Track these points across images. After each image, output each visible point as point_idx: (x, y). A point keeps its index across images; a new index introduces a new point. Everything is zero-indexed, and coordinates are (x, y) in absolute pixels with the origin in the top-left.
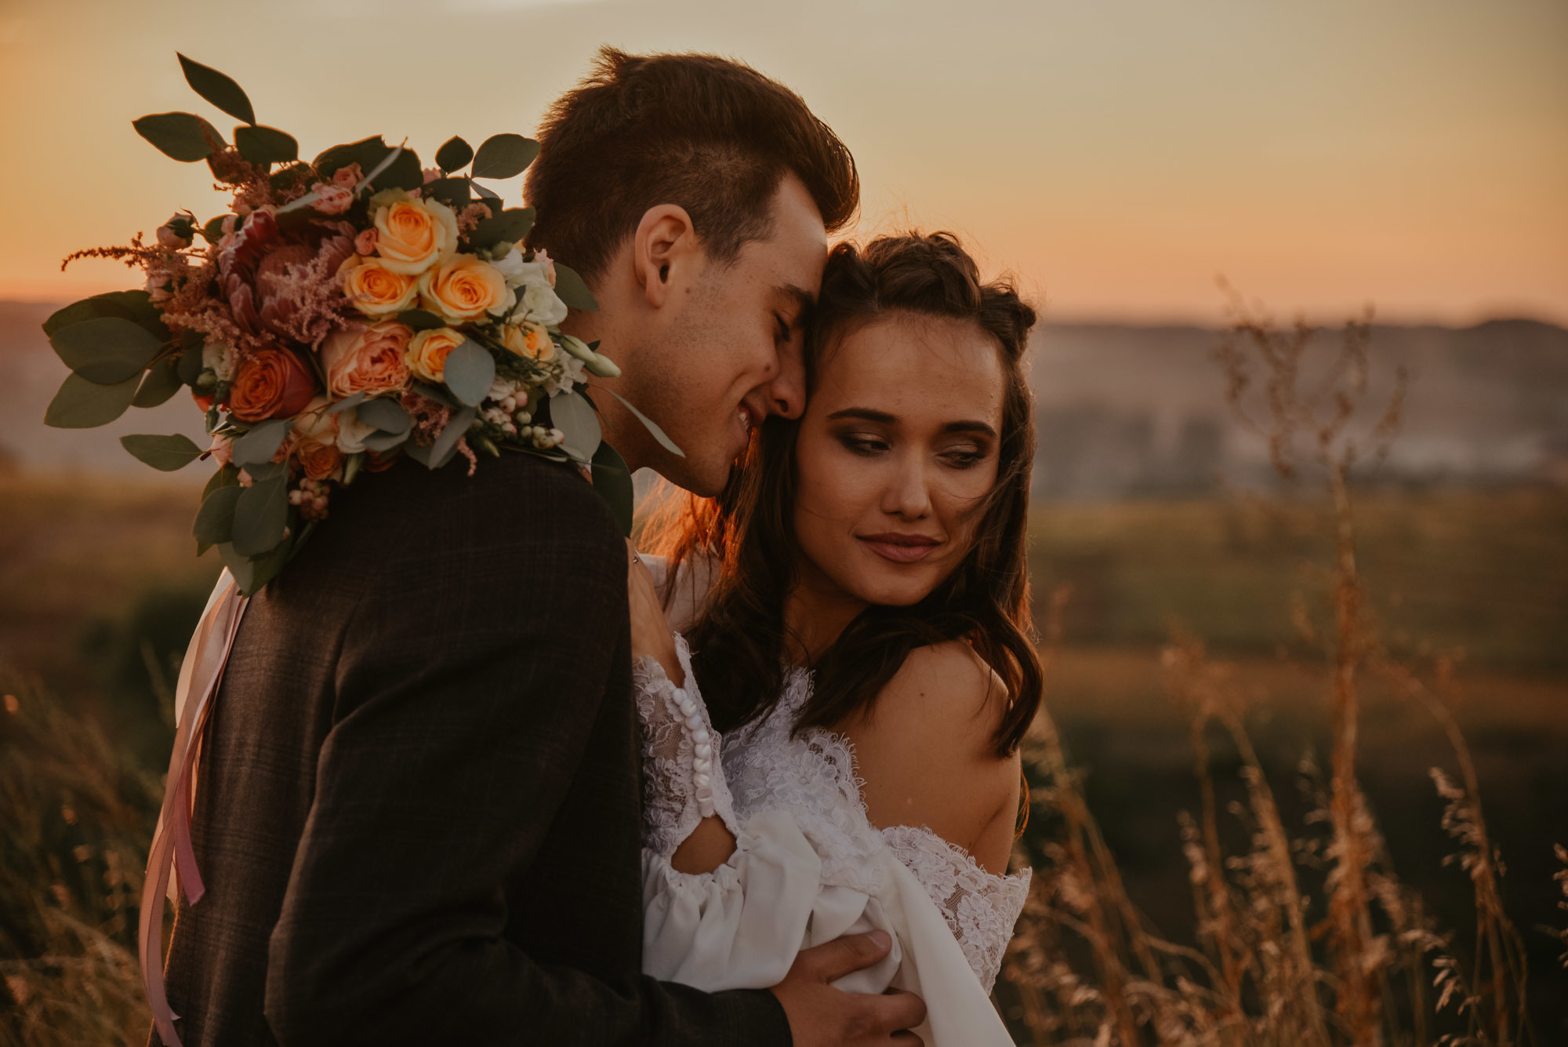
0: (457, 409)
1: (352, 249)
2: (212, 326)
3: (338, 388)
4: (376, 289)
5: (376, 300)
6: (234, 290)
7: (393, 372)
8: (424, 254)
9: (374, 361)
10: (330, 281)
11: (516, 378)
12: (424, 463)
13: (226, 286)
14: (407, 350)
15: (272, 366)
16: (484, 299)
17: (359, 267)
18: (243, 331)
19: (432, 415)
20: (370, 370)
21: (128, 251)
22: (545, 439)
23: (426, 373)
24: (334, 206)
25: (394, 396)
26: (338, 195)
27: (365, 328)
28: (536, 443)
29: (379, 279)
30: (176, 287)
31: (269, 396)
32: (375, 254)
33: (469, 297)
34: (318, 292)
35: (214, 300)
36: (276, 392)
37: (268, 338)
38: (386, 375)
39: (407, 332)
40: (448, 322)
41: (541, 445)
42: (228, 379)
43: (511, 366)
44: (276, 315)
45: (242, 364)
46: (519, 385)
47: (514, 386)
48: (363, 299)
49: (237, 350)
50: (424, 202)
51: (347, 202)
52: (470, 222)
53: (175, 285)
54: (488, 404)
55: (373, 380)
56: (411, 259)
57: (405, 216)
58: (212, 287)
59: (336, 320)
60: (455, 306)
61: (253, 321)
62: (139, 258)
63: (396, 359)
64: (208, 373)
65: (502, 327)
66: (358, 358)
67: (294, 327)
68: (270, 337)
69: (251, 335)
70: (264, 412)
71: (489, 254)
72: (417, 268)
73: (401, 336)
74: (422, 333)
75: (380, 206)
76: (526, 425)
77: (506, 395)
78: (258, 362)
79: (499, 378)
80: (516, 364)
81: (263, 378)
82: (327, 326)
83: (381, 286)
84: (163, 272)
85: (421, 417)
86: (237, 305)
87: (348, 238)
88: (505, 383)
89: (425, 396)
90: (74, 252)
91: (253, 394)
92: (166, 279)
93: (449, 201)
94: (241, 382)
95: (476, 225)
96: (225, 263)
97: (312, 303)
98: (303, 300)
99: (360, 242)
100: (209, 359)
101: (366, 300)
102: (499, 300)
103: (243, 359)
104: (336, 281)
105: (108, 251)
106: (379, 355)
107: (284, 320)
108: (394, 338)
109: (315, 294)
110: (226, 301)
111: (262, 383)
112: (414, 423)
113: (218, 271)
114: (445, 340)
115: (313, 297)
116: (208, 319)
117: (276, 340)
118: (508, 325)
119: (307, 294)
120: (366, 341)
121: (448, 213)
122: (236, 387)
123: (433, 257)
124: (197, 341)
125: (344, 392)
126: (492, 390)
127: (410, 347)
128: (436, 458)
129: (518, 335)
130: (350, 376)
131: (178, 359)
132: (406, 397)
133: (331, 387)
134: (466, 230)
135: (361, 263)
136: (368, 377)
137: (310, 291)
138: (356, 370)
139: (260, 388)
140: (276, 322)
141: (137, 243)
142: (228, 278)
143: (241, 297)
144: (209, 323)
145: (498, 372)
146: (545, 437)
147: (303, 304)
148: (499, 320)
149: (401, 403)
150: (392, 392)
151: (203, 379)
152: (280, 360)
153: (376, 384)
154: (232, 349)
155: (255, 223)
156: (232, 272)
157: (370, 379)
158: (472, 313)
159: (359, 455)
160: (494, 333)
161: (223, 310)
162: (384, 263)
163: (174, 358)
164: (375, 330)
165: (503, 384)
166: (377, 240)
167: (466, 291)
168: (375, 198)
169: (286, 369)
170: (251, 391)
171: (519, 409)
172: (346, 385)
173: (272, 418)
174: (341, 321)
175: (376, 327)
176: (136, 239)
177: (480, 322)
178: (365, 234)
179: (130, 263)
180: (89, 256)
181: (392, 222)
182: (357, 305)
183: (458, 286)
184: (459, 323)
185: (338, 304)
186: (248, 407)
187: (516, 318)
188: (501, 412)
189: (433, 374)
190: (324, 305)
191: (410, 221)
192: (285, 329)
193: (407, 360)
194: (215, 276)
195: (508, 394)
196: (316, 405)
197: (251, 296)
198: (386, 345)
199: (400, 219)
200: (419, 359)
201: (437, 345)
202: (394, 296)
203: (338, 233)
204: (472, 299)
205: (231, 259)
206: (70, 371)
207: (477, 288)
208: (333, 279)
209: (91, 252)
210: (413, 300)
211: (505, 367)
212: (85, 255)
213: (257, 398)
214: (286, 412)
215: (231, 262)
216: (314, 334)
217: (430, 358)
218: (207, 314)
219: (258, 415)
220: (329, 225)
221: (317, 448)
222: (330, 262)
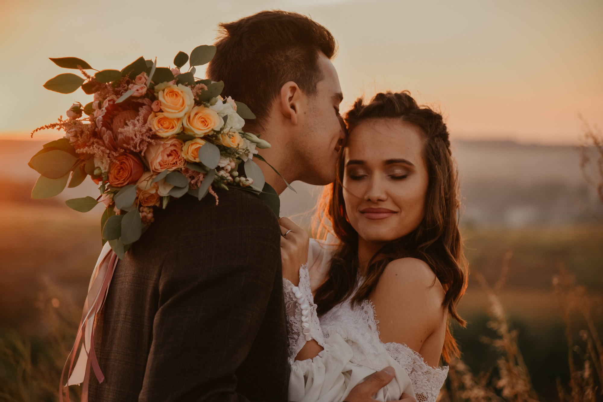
0: (206, 172)
1: (151, 110)
2: (97, 151)
3: (155, 169)
4: (165, 126)
5: (166, 130)
6: (104, 134)
7: (178, 160)
8: (182, 108)
9: (169, 156)
10: (145, 125)
11: (229, 157)
12: (196, 196)
13: (100, 133)
14: (182, 150)
15: (124, 162)
16: (211, 123)
17: (156, 118)
18: (110, 150)
19: (196, 177)
20: (167, 160)
21: (57, 124)
22: (245, 183)
23: (192, 159)
24: (139, 93)
25: (180, 170)
26: (140, 88)
27: (162, 142)
28: (241, 184)
29: (165, 121)
30: (80, 136)
31: (126, 175)
32: (161, 111)
33: (204, 124)
34: (141, 131)
35: (96, 139)
36: (128, 174)
37: (121, 151)
38: (174, 161)
39: (180, 143)
40: (197, 136)
41: (243, 185)
42: (106, 171)
43: (226, 152)
44: (124, 142)
45: (111, 164)
46: (231, 159)
47: (229, 160)
48: (160, 131)
49: (109, 159)
50: (177, 86)
51: (144, 91)
52: (198, 91)
53: (78, 135)
54: (219, 169)
55: (170, 164)
56: (177, 111)
57: (171, 93)
58: (95, 134)
59: (150, 141)
60: (199, 129)
61: (114, 145)
62: (62, 126)
63: (177, 154)
64: (98, 169)
65: (220, 135)
66: (161, 155)
67: (133, 147)
68: (122, 151)
69: (114, 152)
70: (125, 182)
71: (209, 105)
72: (181, 115)
73: (178, 144)
74: (187, 143)
75: (159, 91)
76: (236, 177)
77: (226, 165)
78: (118, 163)
79: (222, 157)
80: (228, 151)
81: (122, 168)
82: (147, 144)
83: (166, 124)
84: (73, 130)
85: (192, 178)
86: (106, 140)
87: (149, 105)
88: (225, 159)
89: (192, 169)
90: (35, 129)
91: (118, 175)
92: (75, 132)
93: (187, 83)
94: (112, 171)
95: (201, 93)
96: (99, 123)
97: (139, 136)
98: (135, 135)
99: (154, 106)
100: (97, 163)
101: (162, 131)
102: (216, 124)
103: (112, 162)
104: (148, 125)
105: (49, 126)
106: (170, 153)
107: (128, 144)
108: (174, 145)
109: (140, 132)
110: (101, 138)
111: (121, 170)
112: (189, 180)
113: (96, 127)
114: (198, 144)
115: (139, 133)
116: (95, 148)
117: (125, 151)
118: (223, 134)
119: (137, 133)
120: (163, 148)
121: (188, 89)
122: (111, 173)
123: (186, 109)
124: (92, 157)
125: (158, 170)
126: (219, 162)
127: (183, 149)
128: (201, 195)
129: (227, 138)
130: (159, 163)
131: (84, 165)
132: (184, 170)
133: (152, 168)
134: (197, 95)
135: (156, 116)
136: (167, 163)
137: (138, 131)
138: (161, 160)
139: (121, 172)
140: (125, 145)
141: (60, 120)
142: (101, 129)
143: (108, 137)
144: (96, 150)
145: (221, 154)
146: (245, 181)
147: (136, 137)
148: (218, 132)
149: (182, 172)
150: (178, 168)
151: (96, 172)
152: (127, 159)
153: (171, 166)
154: (106, 159)
155: (109, 104)
156: (102, 127)
157: (168, 164)
158: (207, 131)
159: (168, 196)
160: (217, 138)
161: (101, 142)
162: (166, 114)
163: (82, 165)
164: (166, 142)
165: (224, 160)
166: (161, 106)
167: (203, 122)
168: (156, 87)
169: (131, 163)
170: (118, 174)
171: (232, 170)
172: (158, 167)
173: (128, 184)
174: (152, 141)
175: (166, 141)
176: (60, 118)
177: (210, 134)
178: (155, 103)
179: (59, 129)
180: (41, 130)
181: (166, 97)
182: (158, 134)
183: (199, 120)
184: (202, 136)
185: (150, 134)
186: (117, 181)
187: (226, 131)
188: (225, 172)
189: (195, 159)
190: (144, 135)
191: (173, 95)
192: (129, 148)
193: (183, 155)
194: (95, 129)
195: (227, 164)
196: (146, 176)
197: (112, 135)
198: (172, 148)
199: (169, 95)
200: (188, 153)
201: (194, 147)
202: (173, 128)
203: (144, 104)
204: (205, 125)
205: (101, 121)
206: (40, 175)
207: (207, 120)
208: (146, 124)
209: (42, 128)
210: (181, 128)
211: (224, 152)
212: (40, 129)
213: (121, 177)
214: (134, 182)
215: (101, 122)
216: (141, 148)
217: (192, 153)
218: (94, 146)
219: (122, 183)
220: (140, 101)
221: (149, 195)
222: (144, 117)
